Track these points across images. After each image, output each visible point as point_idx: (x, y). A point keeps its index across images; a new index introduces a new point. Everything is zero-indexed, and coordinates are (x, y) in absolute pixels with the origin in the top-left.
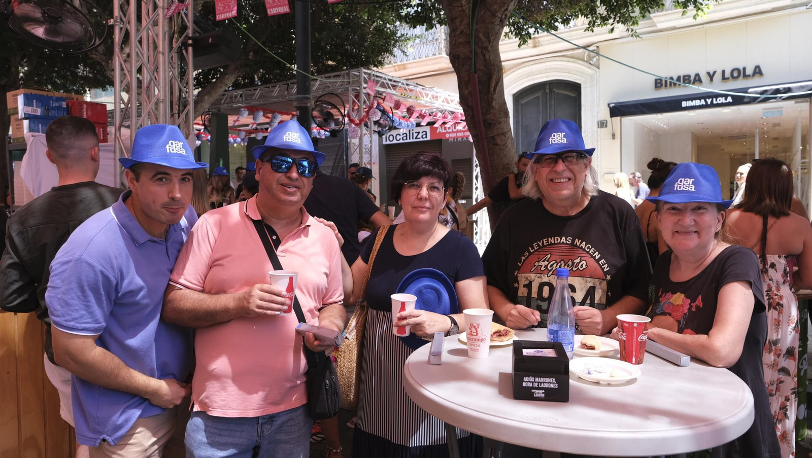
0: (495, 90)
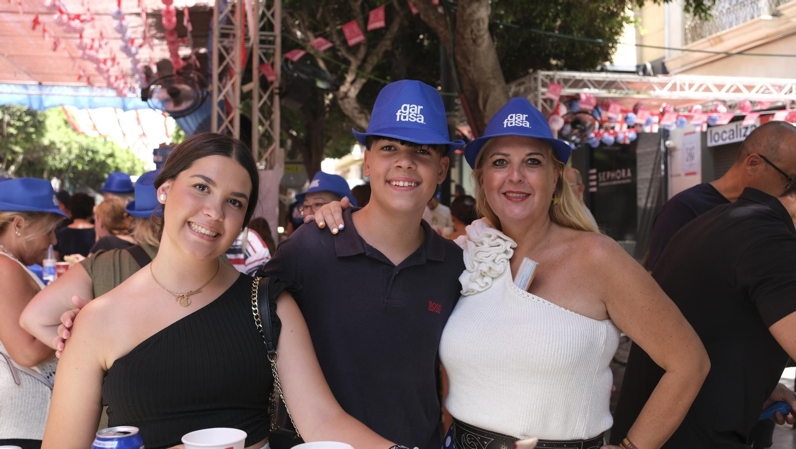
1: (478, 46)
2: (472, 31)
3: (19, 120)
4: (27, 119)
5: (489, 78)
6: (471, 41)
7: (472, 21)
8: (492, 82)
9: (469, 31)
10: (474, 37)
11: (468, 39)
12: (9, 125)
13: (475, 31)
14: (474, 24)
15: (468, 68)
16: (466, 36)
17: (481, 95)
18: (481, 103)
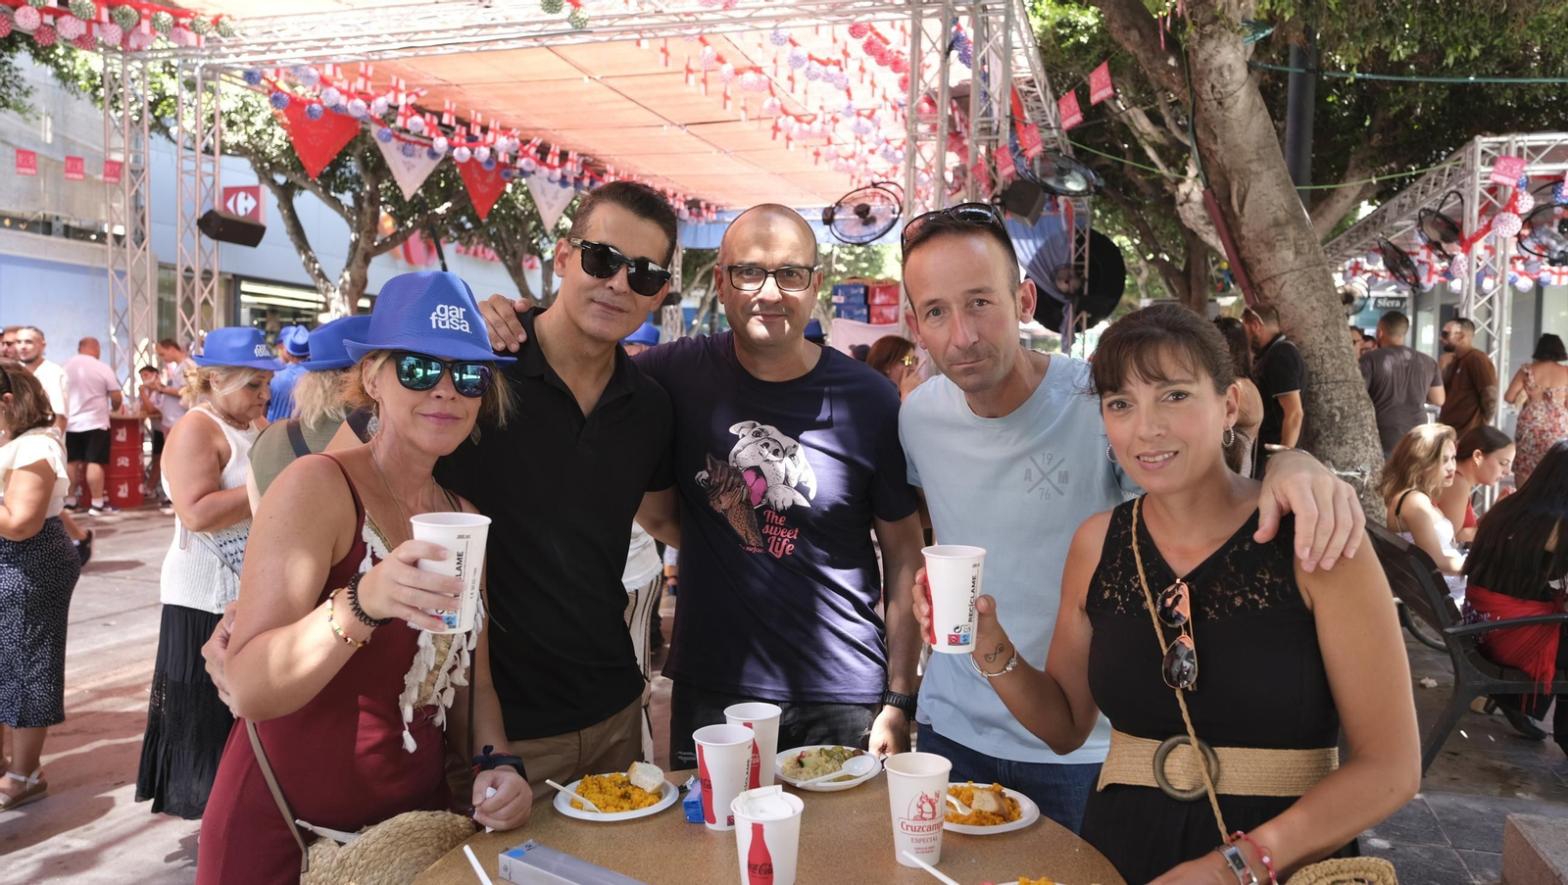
0: (1241, 207)
1: (1227, 109)
2: (1213, 87)
5: (1250, 161)
6: (1215, 103)
7: (1210, 71)
8: (1254, 167)
9: (1208, 87)
10: (1219, 96)
11: (1210, 101)
13: (1218, 86)
14: (1214, 75)
15: (1213, 147)
16: (1205, 96)
17: (1234, 189)
18: (1235, 202)
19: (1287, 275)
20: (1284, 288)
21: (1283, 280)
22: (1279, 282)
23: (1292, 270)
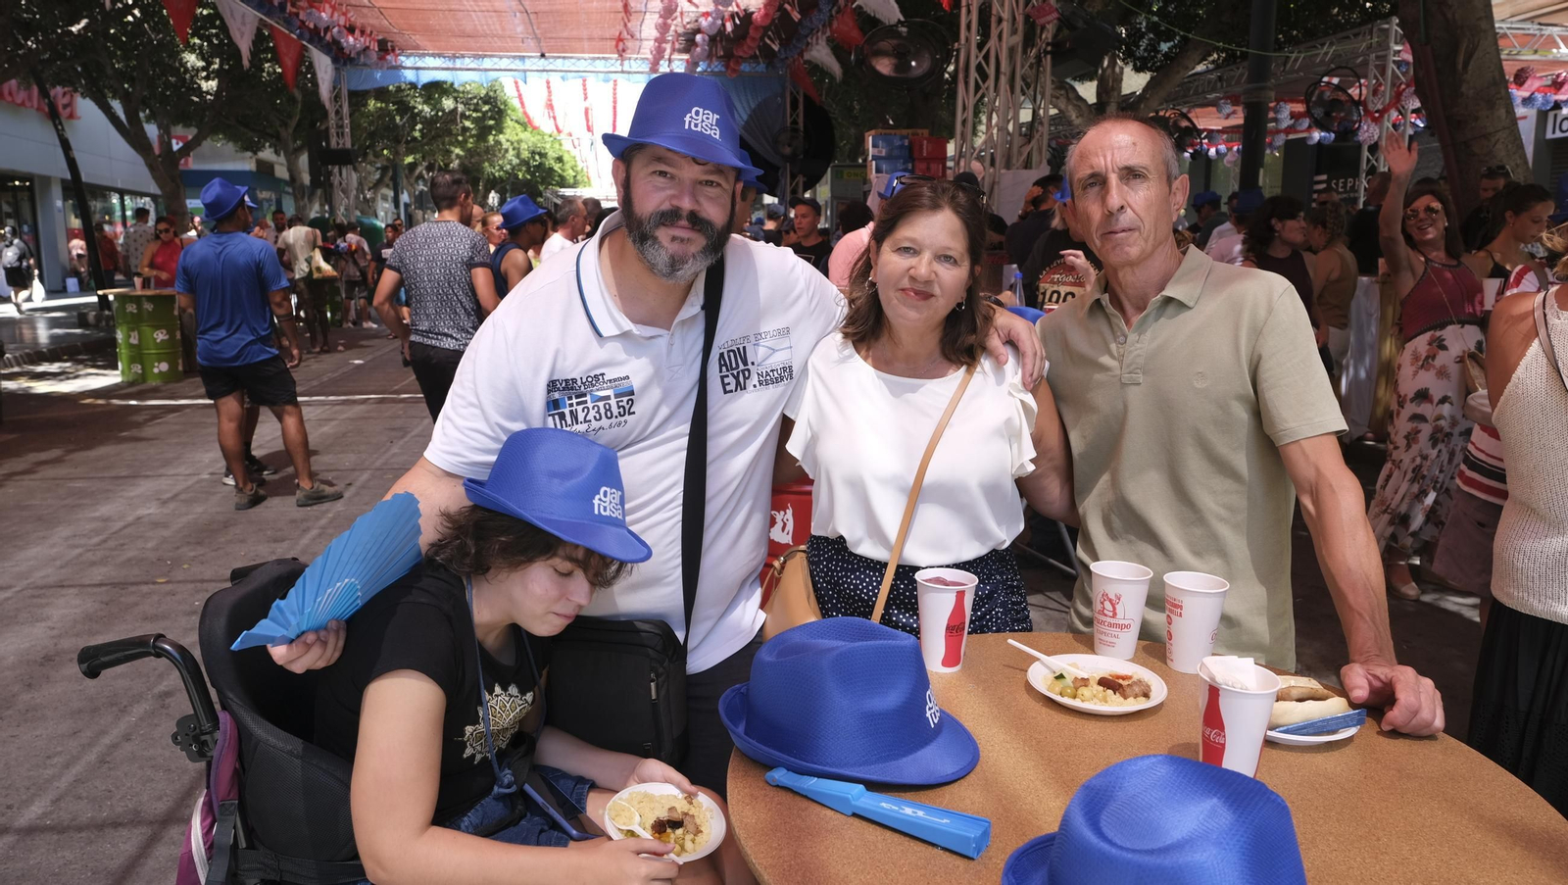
3: (475, 110)
4: (486, 108)
5: (1480, 19)
12: (463, 116)
17: (1463, 48)
18: (1461, 58)
19: (1500, 133)
20: (1497, 146)
21: (1497, 137)
22: (1493, 140)
23: (1504, 128)
